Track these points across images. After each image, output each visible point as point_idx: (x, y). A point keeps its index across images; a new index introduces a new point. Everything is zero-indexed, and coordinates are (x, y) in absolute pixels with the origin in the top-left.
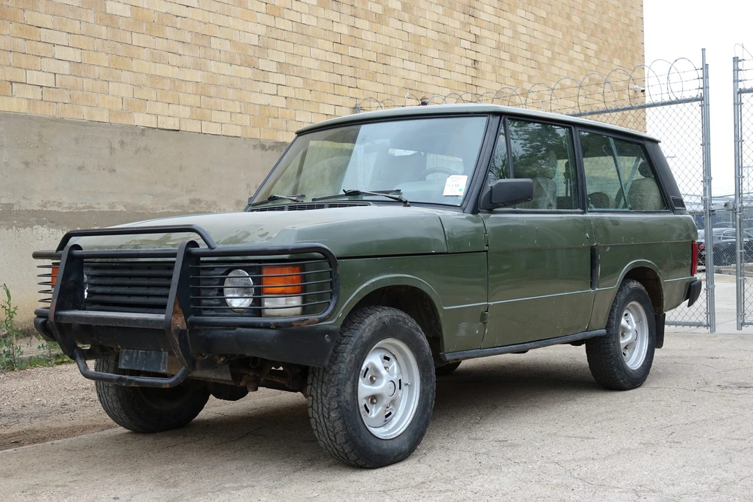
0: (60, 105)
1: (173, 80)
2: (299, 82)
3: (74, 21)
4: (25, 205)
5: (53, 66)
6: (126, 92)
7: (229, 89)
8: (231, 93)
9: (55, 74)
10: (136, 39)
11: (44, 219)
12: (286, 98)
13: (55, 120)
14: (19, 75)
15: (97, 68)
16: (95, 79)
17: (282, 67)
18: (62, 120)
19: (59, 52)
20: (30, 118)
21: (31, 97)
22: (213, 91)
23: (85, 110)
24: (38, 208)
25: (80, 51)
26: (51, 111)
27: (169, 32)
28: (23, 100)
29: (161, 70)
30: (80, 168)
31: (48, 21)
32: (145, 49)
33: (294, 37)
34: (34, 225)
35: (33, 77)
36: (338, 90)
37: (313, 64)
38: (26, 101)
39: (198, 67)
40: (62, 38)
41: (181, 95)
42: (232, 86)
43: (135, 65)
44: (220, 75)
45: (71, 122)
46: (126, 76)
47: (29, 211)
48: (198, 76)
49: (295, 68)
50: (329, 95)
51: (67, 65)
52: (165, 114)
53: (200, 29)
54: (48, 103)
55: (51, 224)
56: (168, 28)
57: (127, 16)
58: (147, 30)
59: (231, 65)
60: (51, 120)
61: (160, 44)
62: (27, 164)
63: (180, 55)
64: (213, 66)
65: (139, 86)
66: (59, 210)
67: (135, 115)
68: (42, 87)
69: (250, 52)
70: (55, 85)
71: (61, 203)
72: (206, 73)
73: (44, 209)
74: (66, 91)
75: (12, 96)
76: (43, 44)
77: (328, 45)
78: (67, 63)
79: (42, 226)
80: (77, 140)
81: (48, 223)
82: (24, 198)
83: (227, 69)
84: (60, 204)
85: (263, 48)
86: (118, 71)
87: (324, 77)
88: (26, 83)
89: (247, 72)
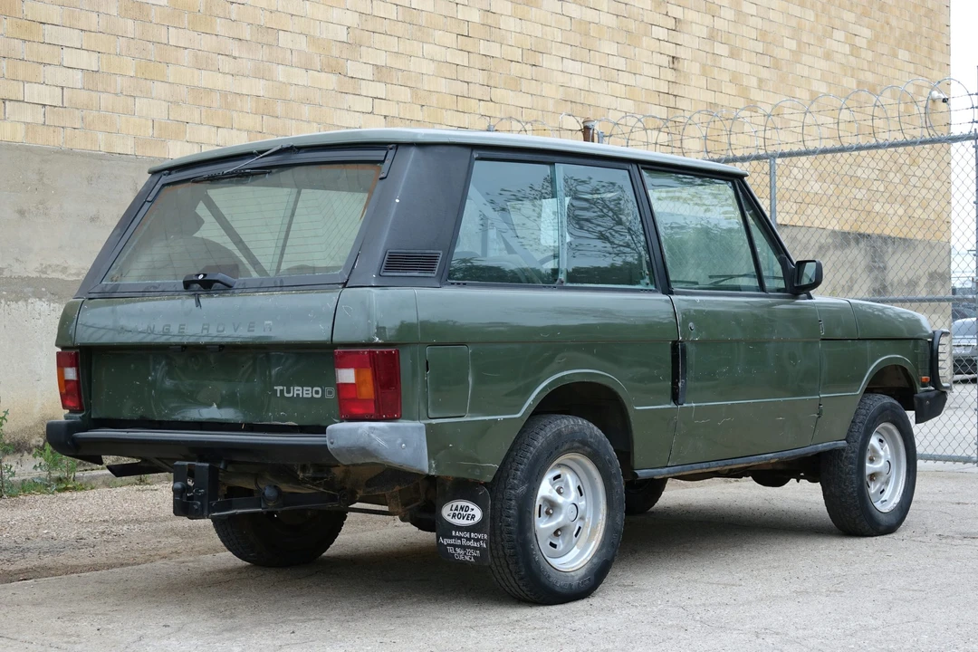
0: (69, 131)
1: (224, 94)
2: (405, 94)
3: (89, 14)
4: (18, 270)
5: (60, 76)
6: (158, 110)
7: (303, 106)
8: (306, 111)
9: (63, 88)
10: (175, 37)
11: (44, 289)
12: (385, 117)
13: (61, 152)
14: (14, 90)
15: (119, 79)
16: (116, 94)
17: (381, 73)
18: (70, 153)
19: (69, 57)
20: (29, 150)
21: (29, 120)
22: (279, 108)
23: (101, 136)
24: (34, 275)
25: (97, 54)
26: (56, 140)
27: (220, 26)
28: (18, 124)
29: (206, 79)
30: (93, 219)
31: (55, 14)
32: (187, 51)
33: (400, 29)
34: (29, 297)
35: (34, 92)
36: (462, 104)
37: (427, 67)
38: (23, 126)
39: (259, 74)
40: (74, 38)
41: (235, 114)
42: (307, 102)
43: (171, 73)
44: (291, 84)
45: (83, 155)
46: (159, 89)
47: (23, 279)
48: (259, 87)
49: (400, 73)
50: (449, 112)
51: (79, 75)
52: (213, 142)
53: (264, 19)
54: (52, 129)
55: (52, 297)
56: (218, 20)
57: (162, 4)
58: (189, 24)
59: (307, 70)
60: (57, 152)
61: (207, 42)
62: (22, 213)
63: (235, 58)
64: (281, 73)
65: (176, 103)
66: (64, 277)
67: (171, 144)
68: (44, 105)
69: (335, 52)
70: (63, 103)
71: (66, 268)
72: (270, 83)
73: (44, 276)
74: (77, 112)
75: (5, 119)
76: (47, 46)
77: (450, 39)
78: (80, 72)
79: (40, 299)
80: (89, 180)
81: (49, 295)
82: (17, 260)
83: (301, 77)
84: (64, 270)
85: (353, 45)
86: (148, 82)
87: (442, 85)
88: (23, 101)
89: (330, 81)
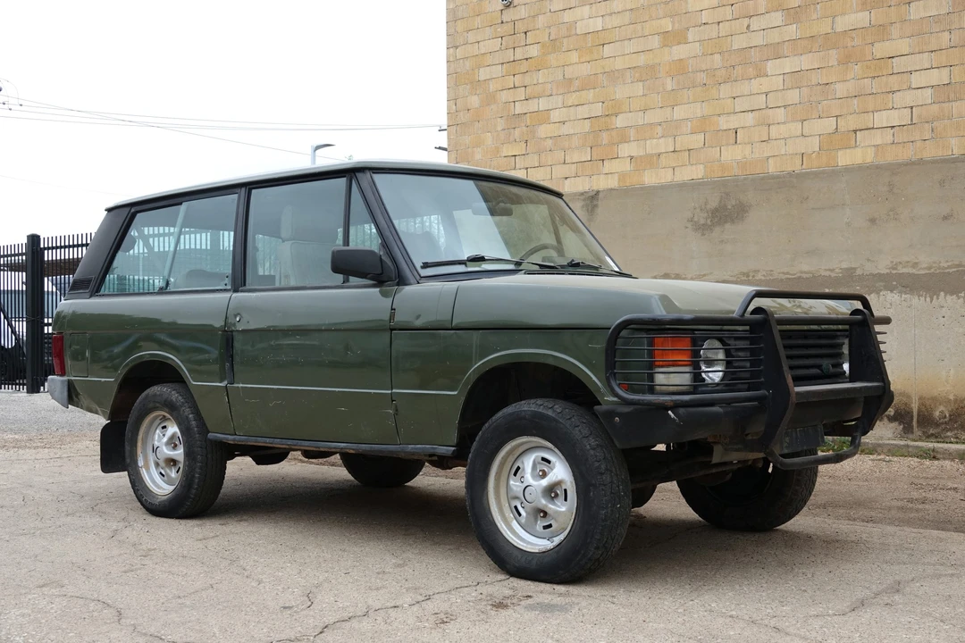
0: (919, 144)
3: (941, 34)
4: (870, 268)
5: (908, 98)
9: (912, 108)
11: (895, 283)
13: (910, 164)
14: (868, 120)
18: (921, 162)
19: (916, 80)
20: (878, 167)
21: (879, 142)
23: (953, 142)
24: (885, 271)
25: (949, 69)
26: (906, 154)
28: (869, 149)
30: (945, 218)
31: (904, 46)
34: (881, 290)
35: (882, 119)
38: (873, 148)
40: (925, 60)
45: (934, 162)
47: (874, 275)
51: (929, 92)
54: (901, 145)
55: (904, 289)
60: (906, 165)
62: (873, 221)
66: (914, 271)
68: (893, 127)
70: (912, 120)
71: (916, 263)
73: (894, 272)
74: (927, 125)
75: (856, 147)
76: (895, 76)
78: (930, 90)
79: (892, 291)
80: (942, 183)
81: (900, 288)
82: (868, 260)
84: (915, 265)
88: (873, 128)
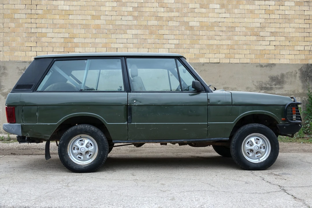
1: (217, 45)
2: (283, 38)
5: (168, 46)
6: (196, 51)
7: (244, 46)
8: (245, 47)
9: (169, 49)
10: (201, 33)
12: (275, 46)
15: (185, 45)
16: (184, 49)
17: (273, 34)
19: (170, 42)
22: (236, 47)
25: (178, 40)
27: (216, 28)
29: (211, 42)
31: (167, 32)
32: (205, 36)
33: (281, 21)
36: (306, 39)
37: (291, 30)
39: (229, 39)
40: (172, 37)
41: (221, 50)
42: (245, 44)
43: (200, 42)
44: (240, 40)
46: (197, 46)
48: (229, 42)
49: (280, 33)
50: (301, 42)
52: (213, 57)
53: (231, 25)
56: (215, 27)
57: (198, 25)
58: (206, 29)
59: (245, 36)
61: (212, 33)
63: (221, 36)
64: (236, 38)
65: (202, 49)
67: (200, 59)
69: (256, 30)
72: (232, 41)
76: (165, 40)
78: (174, 45)
83: (244, 38)
85: (262, 28)
86: (193, 45)
87: (298, 34)
89: (254, 38)
